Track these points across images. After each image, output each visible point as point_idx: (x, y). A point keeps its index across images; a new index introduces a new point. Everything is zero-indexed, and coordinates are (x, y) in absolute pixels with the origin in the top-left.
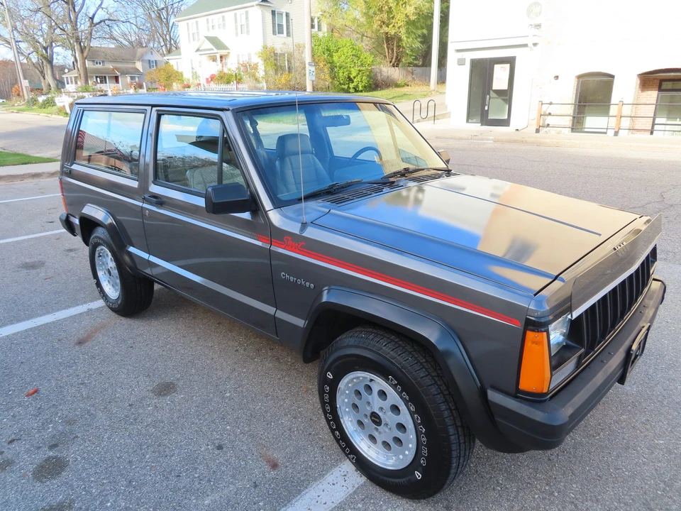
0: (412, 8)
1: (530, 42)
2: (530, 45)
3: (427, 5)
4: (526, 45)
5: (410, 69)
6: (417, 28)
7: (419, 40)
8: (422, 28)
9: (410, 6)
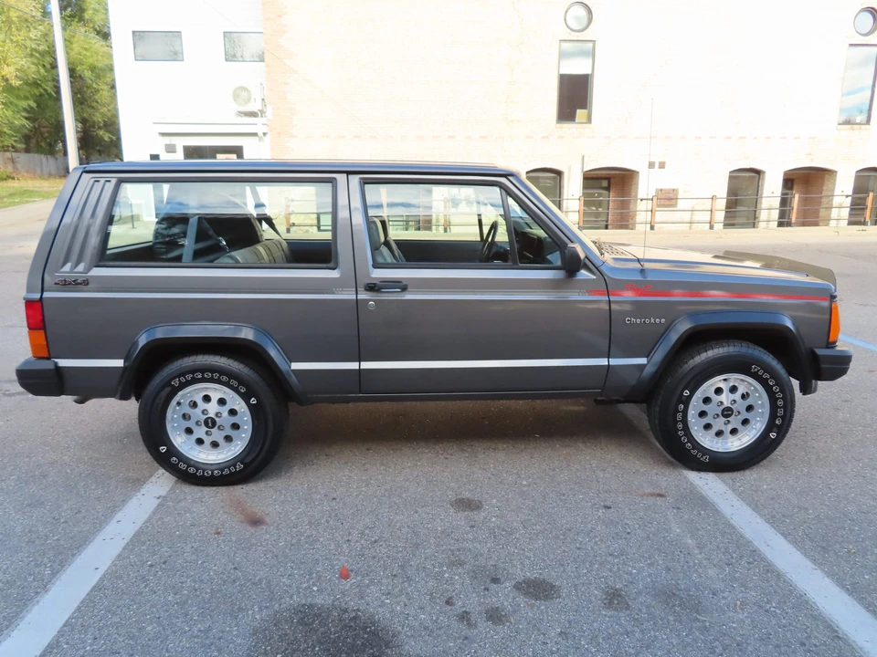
0: (12, 69)
1: (259, 130)
2: (260, 134)
3: (33, 68)
4: (255, 134)
5: (8, 155)
6: (18, 97)
7: (25, 114)
8: (26, 98)
9: (8, 65)
